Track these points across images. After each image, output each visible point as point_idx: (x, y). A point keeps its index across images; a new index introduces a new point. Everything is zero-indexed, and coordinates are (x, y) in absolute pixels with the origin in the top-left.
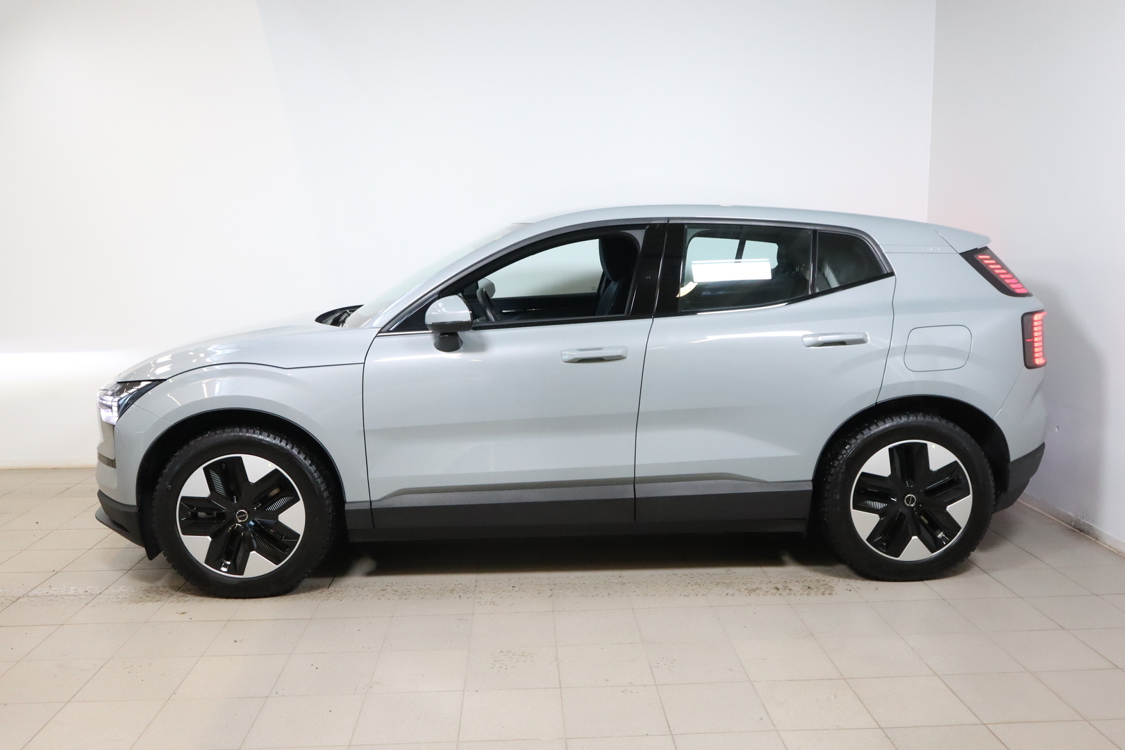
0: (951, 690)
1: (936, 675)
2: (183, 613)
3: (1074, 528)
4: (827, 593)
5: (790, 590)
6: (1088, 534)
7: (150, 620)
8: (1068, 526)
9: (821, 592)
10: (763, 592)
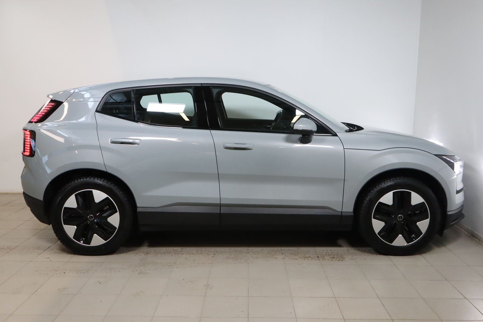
0: (383, 304)
1: (378, 297)
2: (48, 258)
3: (471, 235)
4: (341, 260)
5: (324, 258)
6: (476, 238)
7: (33, 260)
8: (468, 234)
9: (338, 260)
10: (311, 259)
